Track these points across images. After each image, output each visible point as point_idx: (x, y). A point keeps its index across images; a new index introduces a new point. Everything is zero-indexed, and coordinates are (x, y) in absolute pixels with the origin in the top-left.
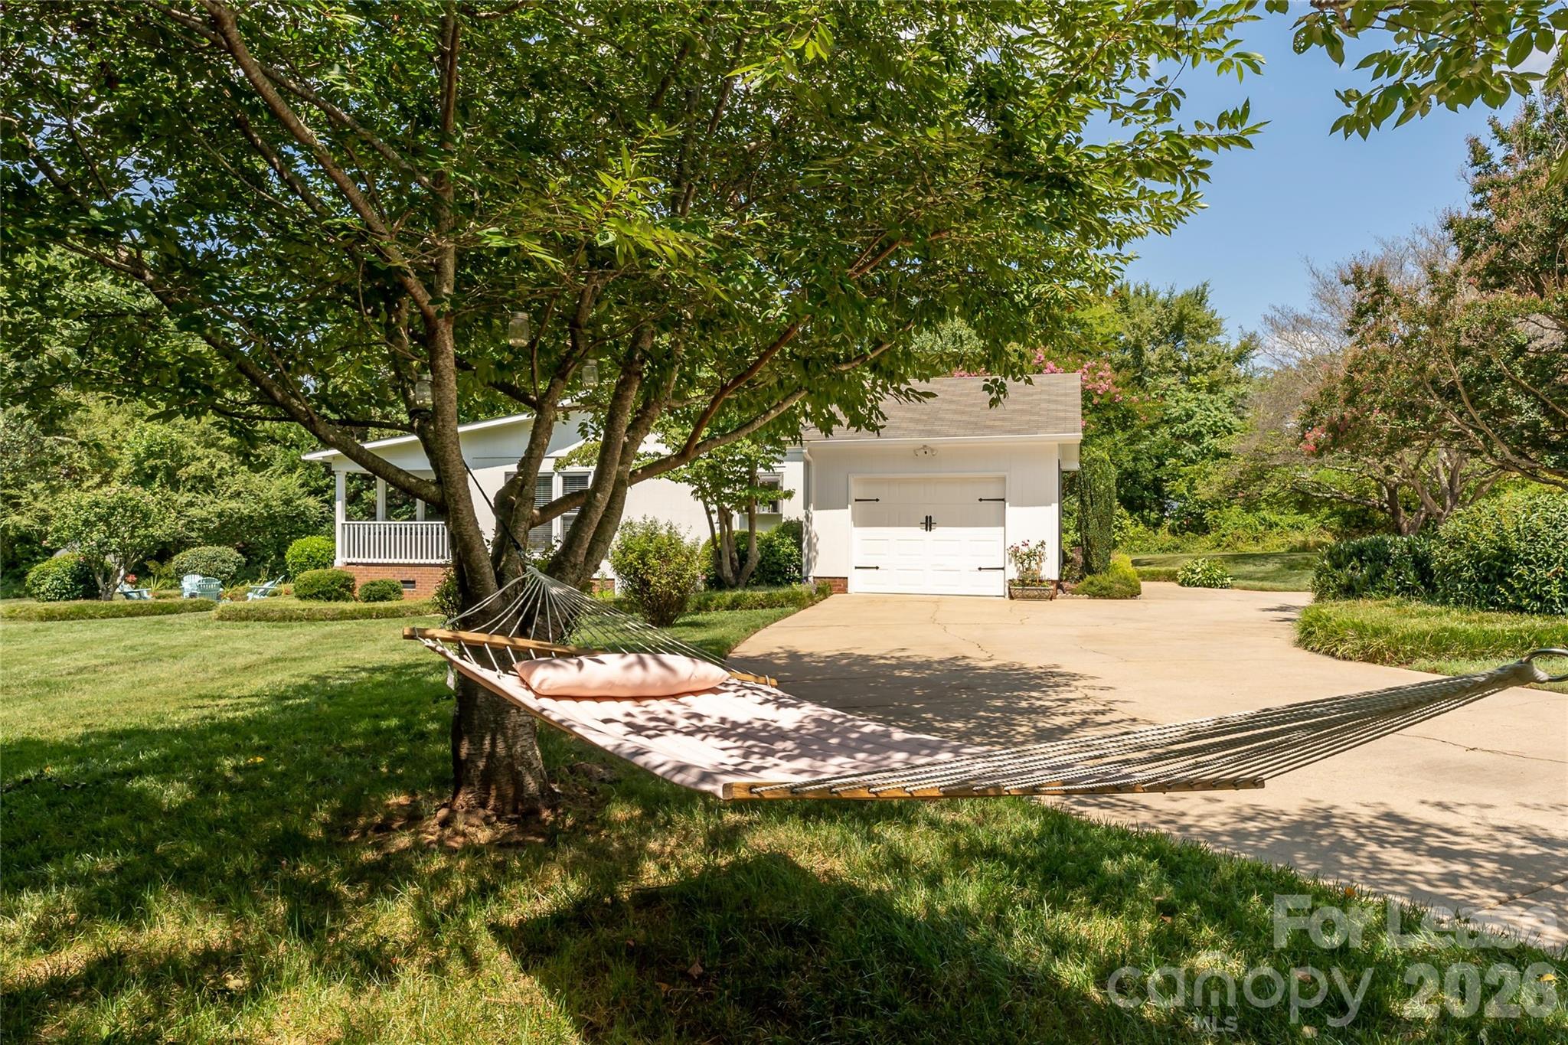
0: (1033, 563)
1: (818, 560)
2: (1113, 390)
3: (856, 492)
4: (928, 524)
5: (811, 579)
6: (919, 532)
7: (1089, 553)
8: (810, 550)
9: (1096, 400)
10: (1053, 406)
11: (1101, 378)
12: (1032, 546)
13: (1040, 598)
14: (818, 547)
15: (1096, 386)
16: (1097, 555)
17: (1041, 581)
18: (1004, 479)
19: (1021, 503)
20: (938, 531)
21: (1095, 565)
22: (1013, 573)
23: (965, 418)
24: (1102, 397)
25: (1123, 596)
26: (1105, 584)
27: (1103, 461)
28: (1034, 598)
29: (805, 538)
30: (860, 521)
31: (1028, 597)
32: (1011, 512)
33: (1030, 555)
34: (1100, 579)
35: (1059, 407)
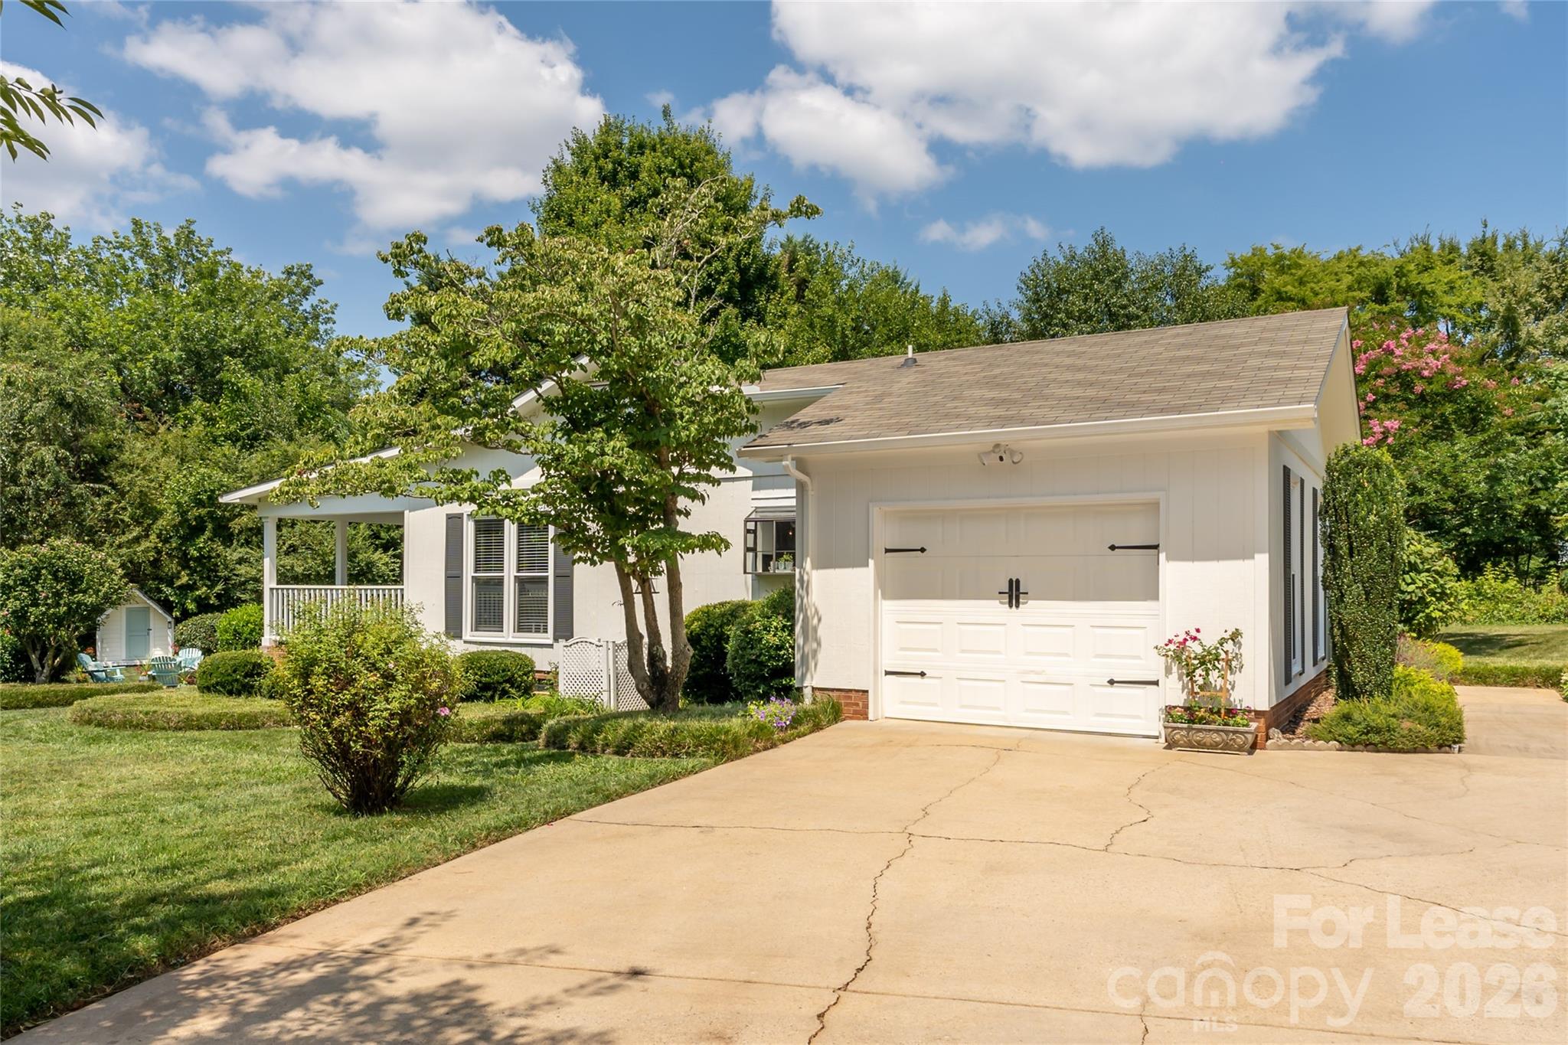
0: (1214, 676)
1: (820, 656)
2: (1452, 367)
3: (884, 534)
4: (1014, 594)
5: (807, 692)
6: (995, 609)
7: (1345, 654)
8: (806, 640)
9: (1419, 388)
10: (1271, 362)
11: (1433, 352)
12: (1210, 639)
13: (1226, 747)
14: (821, 632)
15: (1421, 364)
16: (1362, 657)
17: (1231, 712)
18: (1155, 506)
19: (1196, 552)
20: (1032, 609)
21: (1358, 676)
22: (1174, 692)
23: (1091, 392)
24: (1430, 381)
25: (1420, 747)
26: (1378, 720)
27: (1378, 466)
28: (1213, 747)
29: (799, 617)
30: (894, 588)
31: (1201, 746)
32: (1170, 571)
33: (1208, 660)
34: (1370, 710)
35: (1285, 362)
